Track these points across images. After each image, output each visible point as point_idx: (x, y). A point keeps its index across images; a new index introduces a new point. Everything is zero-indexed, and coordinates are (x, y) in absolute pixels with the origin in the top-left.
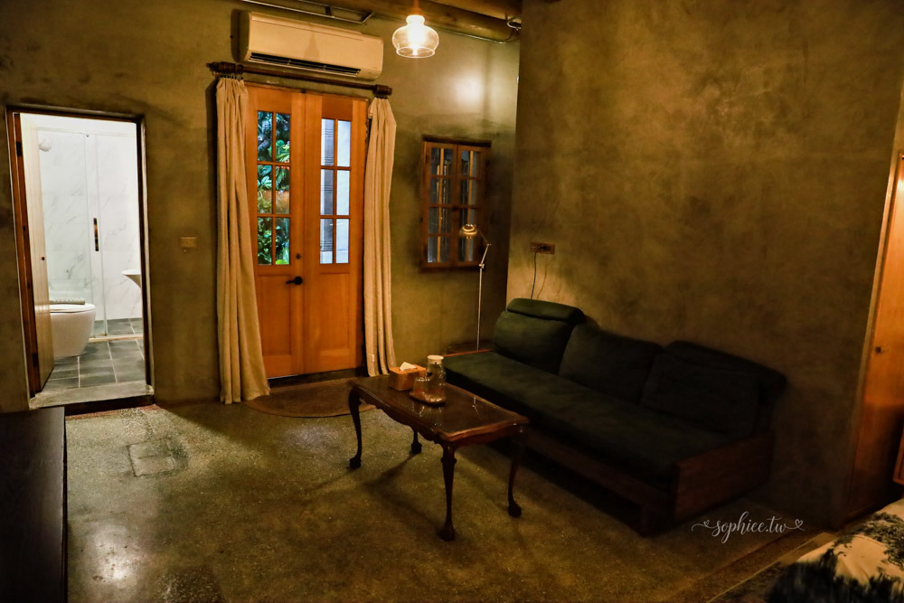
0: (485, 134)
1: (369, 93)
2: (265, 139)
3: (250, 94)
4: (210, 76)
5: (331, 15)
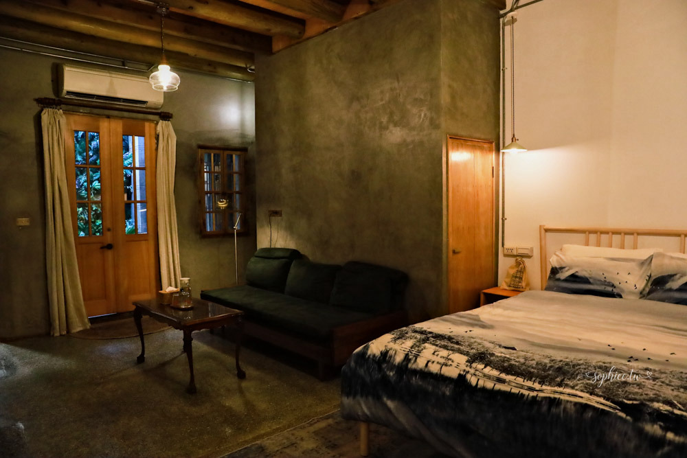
0: (243, 143)
1: (156, 117)
2: (94, 154)
3: (67, 119)
4: (36, 108)
5: (125, 66)
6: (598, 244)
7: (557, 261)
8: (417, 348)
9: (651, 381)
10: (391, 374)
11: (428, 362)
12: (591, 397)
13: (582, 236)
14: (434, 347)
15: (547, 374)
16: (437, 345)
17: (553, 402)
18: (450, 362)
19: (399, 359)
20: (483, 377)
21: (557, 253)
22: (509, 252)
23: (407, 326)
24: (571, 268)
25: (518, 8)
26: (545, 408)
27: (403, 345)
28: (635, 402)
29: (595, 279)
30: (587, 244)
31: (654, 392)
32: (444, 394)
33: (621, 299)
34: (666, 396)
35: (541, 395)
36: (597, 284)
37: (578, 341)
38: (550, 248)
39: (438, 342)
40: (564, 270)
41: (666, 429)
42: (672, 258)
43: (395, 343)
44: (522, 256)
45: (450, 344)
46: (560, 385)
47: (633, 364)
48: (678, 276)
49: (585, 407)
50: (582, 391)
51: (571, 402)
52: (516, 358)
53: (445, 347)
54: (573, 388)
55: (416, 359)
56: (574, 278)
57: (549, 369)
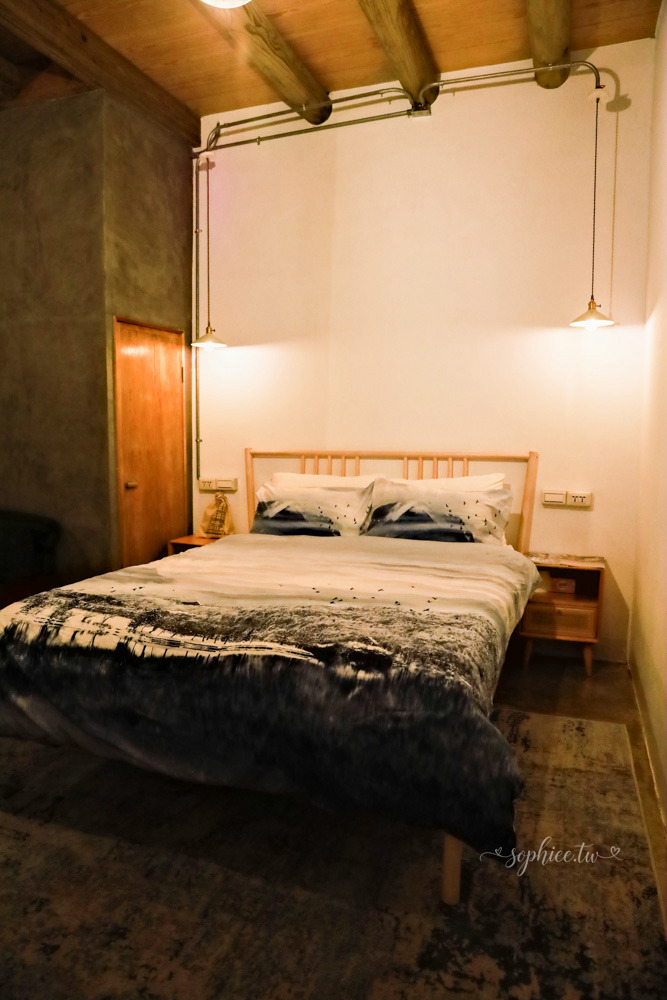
6: (317, 472)
7: (266, 494)
8: (59, 617)
9: (351, 621)
10: (22, 658)
11: (75, 633)
12: (282, 647)
13: (296, 462)
14: (85, 612)
15: (235, 628)
16: (89, 610)
17: (238, 660)
18: (106, 629)
19: (32, 634)
20: (150, 643)
21: (266, 484)
22: (207, 487)
23: (48, 590)
24: (281, 503)
25: (215, 148)
26: (228, 670)
27: (39, 615)
28: (329, 645)
29: (310, 515)
30: (303, 472)
31: (351, 631)
32: (98, 674)
33: (339, 538)
34: (363, 633)
35: (224, 653)
36: (312, 521)
37: (279, 588)
38: (259, 477)
39: (92, 605)
40: (273, 505)
41: (357, 669)
42: (393, 484)
43: (27, 614)
44: (224, 491)
45: (108, 606)
46: (247, 639)
47: (337, 605)
48: (398, 505)
49: (275, 659)
50: (272, 641)
51: (258, 656)
52: (195, 615)
53: (101, 611)
54: (261, 639)
55: (58, 631)
56: (285, 515)
57: (237, 623)
